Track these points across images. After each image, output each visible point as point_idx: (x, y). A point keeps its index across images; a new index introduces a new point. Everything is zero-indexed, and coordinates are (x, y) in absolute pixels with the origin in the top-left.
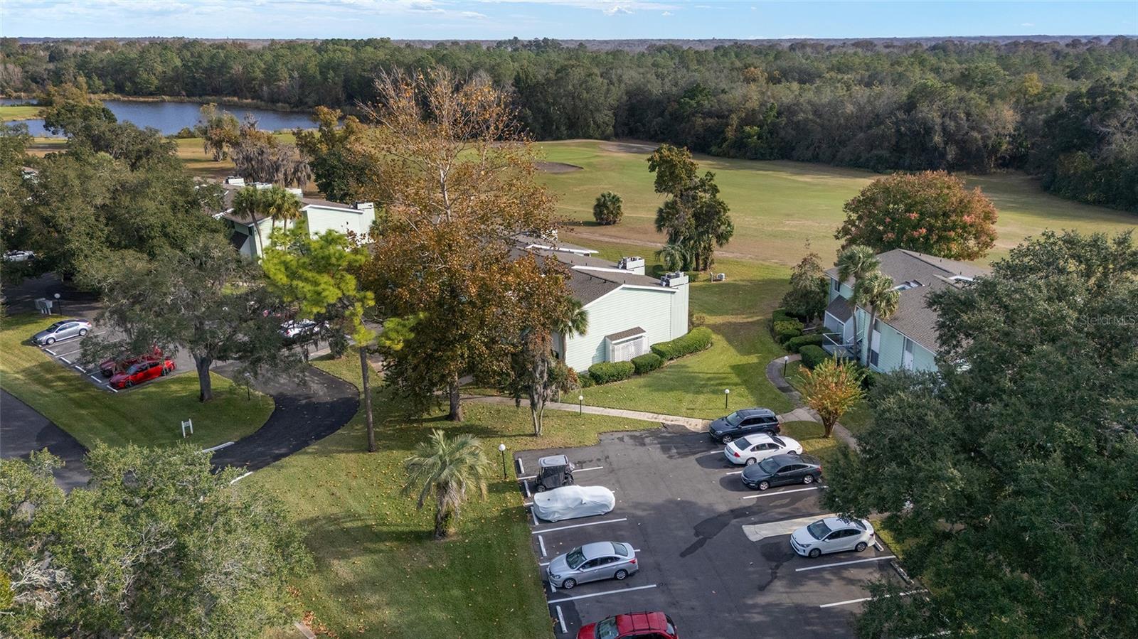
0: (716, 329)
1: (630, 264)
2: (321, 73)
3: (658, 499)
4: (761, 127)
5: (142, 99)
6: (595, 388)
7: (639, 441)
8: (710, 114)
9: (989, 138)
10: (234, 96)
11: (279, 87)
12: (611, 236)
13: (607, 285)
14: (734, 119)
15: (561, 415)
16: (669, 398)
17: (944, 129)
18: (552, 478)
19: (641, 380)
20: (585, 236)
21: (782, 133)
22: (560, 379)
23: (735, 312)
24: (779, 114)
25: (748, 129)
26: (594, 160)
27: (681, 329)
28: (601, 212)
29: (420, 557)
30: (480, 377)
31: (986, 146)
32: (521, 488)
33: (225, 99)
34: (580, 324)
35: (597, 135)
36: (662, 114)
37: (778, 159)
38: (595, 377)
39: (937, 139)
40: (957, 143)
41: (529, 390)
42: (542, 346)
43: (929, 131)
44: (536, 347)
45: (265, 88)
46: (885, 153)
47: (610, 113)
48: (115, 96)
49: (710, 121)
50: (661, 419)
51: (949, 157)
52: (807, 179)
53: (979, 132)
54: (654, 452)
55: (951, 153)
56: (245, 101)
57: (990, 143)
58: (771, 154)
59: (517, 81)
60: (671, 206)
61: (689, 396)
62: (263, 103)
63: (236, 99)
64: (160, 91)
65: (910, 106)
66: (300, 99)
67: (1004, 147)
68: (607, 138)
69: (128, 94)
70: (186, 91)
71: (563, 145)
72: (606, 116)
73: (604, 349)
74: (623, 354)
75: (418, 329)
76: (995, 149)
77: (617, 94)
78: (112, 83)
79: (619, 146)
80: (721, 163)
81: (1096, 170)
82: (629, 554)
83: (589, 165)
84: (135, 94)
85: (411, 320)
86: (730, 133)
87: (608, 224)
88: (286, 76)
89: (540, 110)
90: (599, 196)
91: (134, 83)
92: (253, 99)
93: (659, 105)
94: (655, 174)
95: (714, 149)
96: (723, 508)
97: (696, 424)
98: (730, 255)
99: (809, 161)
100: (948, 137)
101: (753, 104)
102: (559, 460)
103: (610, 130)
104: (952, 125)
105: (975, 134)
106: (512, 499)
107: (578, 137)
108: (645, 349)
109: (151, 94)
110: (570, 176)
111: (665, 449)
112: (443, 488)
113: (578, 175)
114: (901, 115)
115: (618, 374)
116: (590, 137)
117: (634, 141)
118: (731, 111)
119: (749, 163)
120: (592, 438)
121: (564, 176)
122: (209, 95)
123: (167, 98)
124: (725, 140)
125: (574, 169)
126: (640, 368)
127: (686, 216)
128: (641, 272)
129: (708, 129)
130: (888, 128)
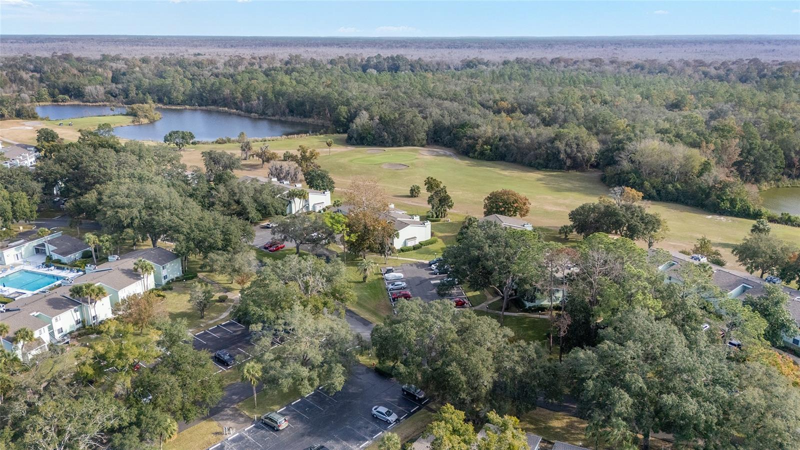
0: (440, 237)
1: (415, 218)
2: (275, 97)
3: (413, 276)
4: (491, 146)
5: (174, 107)
6: (402, 253)
7: (412, 265)
8: (470, 138)
9: (585, 156)
10: (225, 107)
11: (252, 104)
12: (415, 202)
13: (406, 224)
14: (480, 141)
15: (391, 259)
16: (421, 256)
17: (566, 151)
18: (389, 271)
19: (415, 251)
20: (406, 202)
21: (500, 149)
22: (392, 250)
23: (448, 232)
24: (500, 140)
25: (485, 147)
26: (414, 161)
27: (428, 237)
28: (413, 193)
29: (360, 285)
30: (371, 250)
31: (584, 159)
32: (382, 274)
33: (221, 108)
34: (397, 236)
35: (418, 144)
36: (450, 134)
37: (499, 160)
38: (402, 250)
39: (562, 156)
40: (570, 158)
41: (384, 252)
42: (388, 241)
43: (559, 152)
44: (386, 241)
45: (244, 104)
46: (541, 161)
47: (425, 134)
48: (159, 105)
49: (470, 141)
50: (418, 261)
51: (568, 164)
52: (506, 173)
53: (581, 154)
54: (415, 268)
55: (569, 162)
56: (232, 110)
57: (586, 158)
58: (496, 158)
59: (380, 119)
60: (432, 196)
61: (427, 255)
62: (243, 113)
63: (226, 109)
64: (183, 103)
65: (552, 141)
66: (263, 111)
67: (593, 159)
68: (423, 146)
69: (166, 104)
70: (198, 103)
71: (402, 150)
72: (422, 135)
73: (405, 243)
74: (410, 244)
75: (358, 236)
76: (588, 161)
77: (428, 124)
78: (156, 98)
79: (429, 151)
80: (473, 162)
81: (615, 175)
82: (404, 284)
83: (412, 164)
84: (169, 103)
85: (357, 234)
86: (478, 148)
87: (415, 197)
88: (256, 98)
89: (391, 133)
90: (412, 186)
91: (169, 98)
92: (237, 110)
93: (449, 130)
94: (426, 186)
95: (471, 155)
96: (427, 278)
97: (427, 262)
98: (455, 211)
99: (512, 162)
100: (569, 156)
101: (489, 134)
102: (391, 268)
103: (425, 142)
104: (569, 150)
105: (579, 154)
106: (380, 276)
107: (409, 146)
108: (417, 243)
109: (179, 104)
110: (403, 171)
111: (417, 267)
112: (365, 270)
113: (407, 171)
114: (549, 145)
115: (408, 250)
116: (415, 146)
117: (437, 147)
118: (479, 137)
119: (485, 163)
120: (400, 264)
121: (401, 171)
122: (210, 105)
123: (188, 107)
124: (476, 151)
125: (405, 167)
126: (415, 248)
127: (436, 200)
128: (419, 220)
129: (469, 145)
130: (543, 150)
